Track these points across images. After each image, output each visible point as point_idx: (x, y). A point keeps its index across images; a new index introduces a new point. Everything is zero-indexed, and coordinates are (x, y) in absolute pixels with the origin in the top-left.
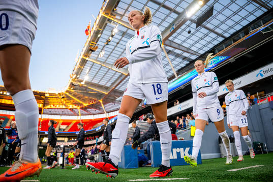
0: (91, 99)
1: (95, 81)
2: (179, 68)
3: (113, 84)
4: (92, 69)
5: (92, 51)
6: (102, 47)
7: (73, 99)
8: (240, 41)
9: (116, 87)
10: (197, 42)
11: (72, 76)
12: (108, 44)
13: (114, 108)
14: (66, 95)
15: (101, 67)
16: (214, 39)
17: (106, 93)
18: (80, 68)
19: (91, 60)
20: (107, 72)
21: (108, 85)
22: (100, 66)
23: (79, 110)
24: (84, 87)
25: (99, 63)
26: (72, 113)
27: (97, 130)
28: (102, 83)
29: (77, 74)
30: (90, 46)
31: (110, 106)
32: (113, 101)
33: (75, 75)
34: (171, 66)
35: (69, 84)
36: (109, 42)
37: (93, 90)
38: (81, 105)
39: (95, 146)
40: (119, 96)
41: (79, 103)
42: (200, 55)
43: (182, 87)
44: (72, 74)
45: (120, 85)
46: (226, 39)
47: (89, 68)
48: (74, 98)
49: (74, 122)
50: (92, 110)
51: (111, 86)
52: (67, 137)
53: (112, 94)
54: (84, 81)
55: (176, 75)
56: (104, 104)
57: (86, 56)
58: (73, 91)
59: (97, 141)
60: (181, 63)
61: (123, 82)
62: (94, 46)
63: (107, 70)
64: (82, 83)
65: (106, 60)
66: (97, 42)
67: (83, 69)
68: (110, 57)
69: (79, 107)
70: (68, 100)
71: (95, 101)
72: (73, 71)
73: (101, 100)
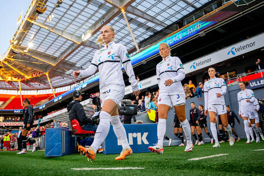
0: (36, 71)
1: (41, 50)
2: (141, 39)
3: (62, 54)
4: (38, 34)
5: (40, 13)
6: (51, 9)
7: (13, 70)
8: (211, 13)
9: (66, 57)
10: (163, 11)
11: (12, 42)
12: (59, 6)
13: (62, 83)
14: (4, 64)
15: (49, 34)
16: (184, 9)
17: (54, 65)
18: (23, 33)
19: (38, 24)
20: (56, 39)
21: (57, 55)
22: (49, 31)
23: (20, 84)
24: (28, 56)
25: (47, 28)
26: (11, 87)
27: (41, 108)
28: (50, 52)
29: (19, 39)
30: (37, 7)
31: (57, 80)
32: (62, 74)
33: (17, 41)
34: (132, 36)
35: (8, 52)
36: (61, 3)
37: (38, 60)
38: (23, 77)
39: (38, 127)
40: (69, 69)
41: (21, 75)
42: (166, 26)
43: (144, 62)
44: (13, 39)
45: (71, 56)
46: (197, 10)
47: (34, 33)
48: (14, 68)
49: (13, 97)
50: (36, 85)
51: (60, 56)
52: (3, 115)
53: (61, 65)
54: (27, 49)
55: (137, 47)
56: (50, 77)
57: (31, 19)
58: (13, 60)
59: (40, 121)
60: (144, 33)
61: (75, 53)
62: (42, 8)
63: (56, 37)
64: (25, 51)
65: (56, 25)
66: (45, 3)
67: (26, 35)
68: (61, 22)
69: (20, 80)
70: (6, 70)
71: (39, 74)
72: (15, 35)
73: (48, 72)
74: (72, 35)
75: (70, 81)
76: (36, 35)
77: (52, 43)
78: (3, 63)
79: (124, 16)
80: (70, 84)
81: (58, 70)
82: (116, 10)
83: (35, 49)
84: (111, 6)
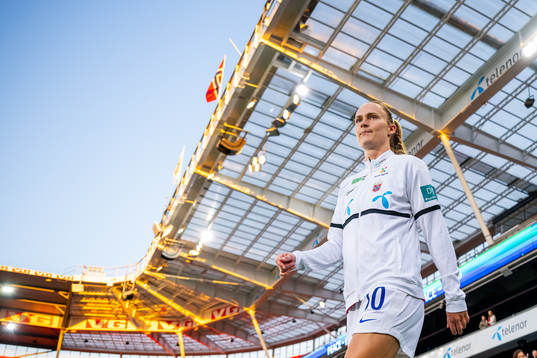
0: (222, 303)
1: (235, 248)
2: (496, 211)
4: (225, 208)
5: (228, 152)
6: (257, 142)
7: (163, 303)
11: (160, 229)
12: (277, 133)
13: (292, 334)
14: (139, 289)
15: (253, 205)
17: (268, 287)
18: (186, 207)
19: (224, 181)
20: (273, 219)
22: (252, 200)
23: (181, 338)
24: (200, 265)
25: (247, 191)
26: (158, 347)
28: (257, 254)
29: (177, 223)
30: (222, 137)
31: (279, 327)
32: (290, 310)
33: (171, 227)
34: (472, 205)
35: (149, 258)
36: (282, 125)
37: (226, 274)
38: (188, 321)
40: (310, 297)
41: (183, 316)
43: (506, 271)
44: (162, 223)
47: (216, 205)
48: (164, 299)
50: (223, 340)
53: (287, 287)
54: (199, 248)
55: (486, 232)
56: (260, 320)
57: (207, 168)
58: (162, 276)
60: (502, 196)
62: (234, 138)
63: (271, 214)
64: (192, 253)
65: (270, 182)
66: (242, 125)
67: (195, 210)
68: (283, 173)
69: (182, 328)
70: (145, 305)
71: (231, 311)
72: (166, 212)
73: (253, 306)
74: (314, 206)
75: (312, 328)
76: (219, 210)
77: (263, 230)
78: (137, 286)
79: (449, 151)
80: (314, 336)
81: (280, 301)
82: (427, 138)
83: (218, 247)
84: (413, 127)
